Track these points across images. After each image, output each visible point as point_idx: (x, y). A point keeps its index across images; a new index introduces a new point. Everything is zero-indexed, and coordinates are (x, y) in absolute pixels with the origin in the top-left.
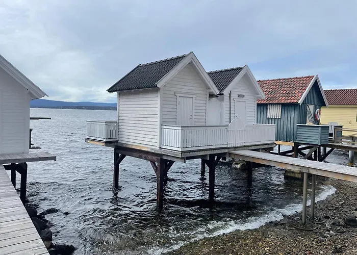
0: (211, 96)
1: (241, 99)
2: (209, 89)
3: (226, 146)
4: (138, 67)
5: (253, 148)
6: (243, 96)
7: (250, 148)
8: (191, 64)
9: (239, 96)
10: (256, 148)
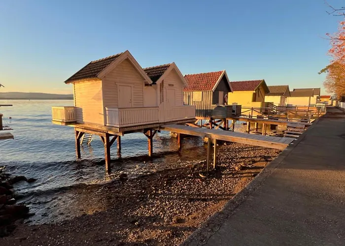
0: (147, 85)
1: (171, 88)
2: (144, 79)
3: (157, 122)
4: (90, 63)
5: (179, 122)
6: (173, 85)
7: (176, 123)
8: (127, 60)
9: (169, 85)
10: (181, 122)
